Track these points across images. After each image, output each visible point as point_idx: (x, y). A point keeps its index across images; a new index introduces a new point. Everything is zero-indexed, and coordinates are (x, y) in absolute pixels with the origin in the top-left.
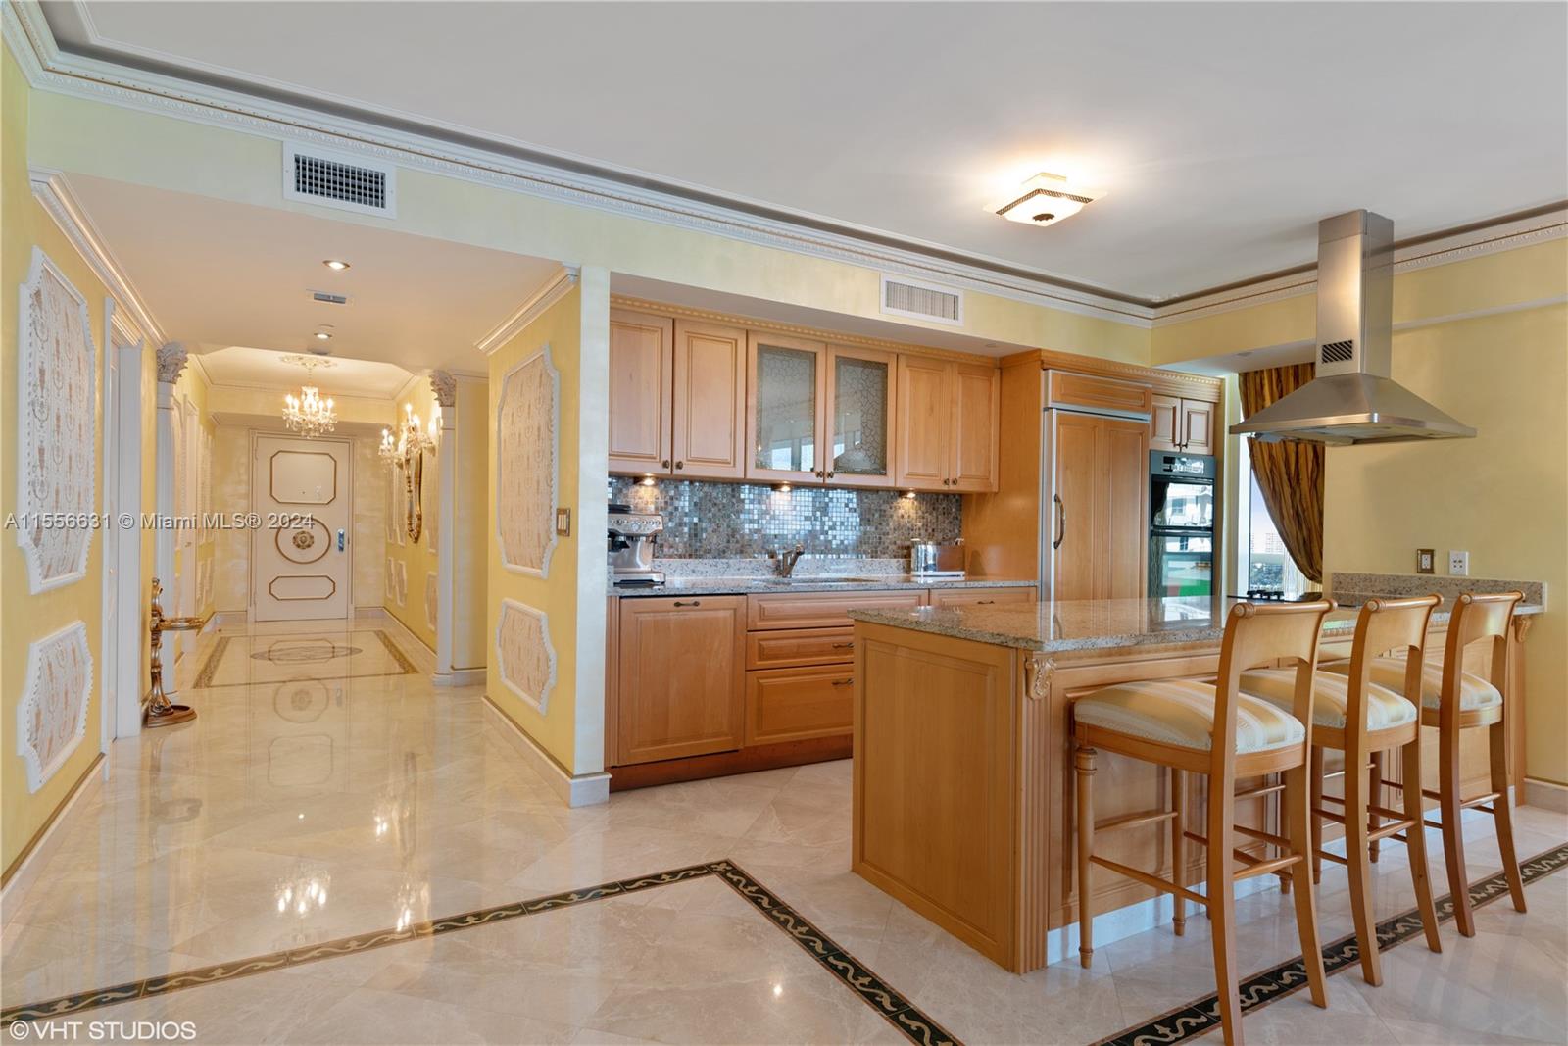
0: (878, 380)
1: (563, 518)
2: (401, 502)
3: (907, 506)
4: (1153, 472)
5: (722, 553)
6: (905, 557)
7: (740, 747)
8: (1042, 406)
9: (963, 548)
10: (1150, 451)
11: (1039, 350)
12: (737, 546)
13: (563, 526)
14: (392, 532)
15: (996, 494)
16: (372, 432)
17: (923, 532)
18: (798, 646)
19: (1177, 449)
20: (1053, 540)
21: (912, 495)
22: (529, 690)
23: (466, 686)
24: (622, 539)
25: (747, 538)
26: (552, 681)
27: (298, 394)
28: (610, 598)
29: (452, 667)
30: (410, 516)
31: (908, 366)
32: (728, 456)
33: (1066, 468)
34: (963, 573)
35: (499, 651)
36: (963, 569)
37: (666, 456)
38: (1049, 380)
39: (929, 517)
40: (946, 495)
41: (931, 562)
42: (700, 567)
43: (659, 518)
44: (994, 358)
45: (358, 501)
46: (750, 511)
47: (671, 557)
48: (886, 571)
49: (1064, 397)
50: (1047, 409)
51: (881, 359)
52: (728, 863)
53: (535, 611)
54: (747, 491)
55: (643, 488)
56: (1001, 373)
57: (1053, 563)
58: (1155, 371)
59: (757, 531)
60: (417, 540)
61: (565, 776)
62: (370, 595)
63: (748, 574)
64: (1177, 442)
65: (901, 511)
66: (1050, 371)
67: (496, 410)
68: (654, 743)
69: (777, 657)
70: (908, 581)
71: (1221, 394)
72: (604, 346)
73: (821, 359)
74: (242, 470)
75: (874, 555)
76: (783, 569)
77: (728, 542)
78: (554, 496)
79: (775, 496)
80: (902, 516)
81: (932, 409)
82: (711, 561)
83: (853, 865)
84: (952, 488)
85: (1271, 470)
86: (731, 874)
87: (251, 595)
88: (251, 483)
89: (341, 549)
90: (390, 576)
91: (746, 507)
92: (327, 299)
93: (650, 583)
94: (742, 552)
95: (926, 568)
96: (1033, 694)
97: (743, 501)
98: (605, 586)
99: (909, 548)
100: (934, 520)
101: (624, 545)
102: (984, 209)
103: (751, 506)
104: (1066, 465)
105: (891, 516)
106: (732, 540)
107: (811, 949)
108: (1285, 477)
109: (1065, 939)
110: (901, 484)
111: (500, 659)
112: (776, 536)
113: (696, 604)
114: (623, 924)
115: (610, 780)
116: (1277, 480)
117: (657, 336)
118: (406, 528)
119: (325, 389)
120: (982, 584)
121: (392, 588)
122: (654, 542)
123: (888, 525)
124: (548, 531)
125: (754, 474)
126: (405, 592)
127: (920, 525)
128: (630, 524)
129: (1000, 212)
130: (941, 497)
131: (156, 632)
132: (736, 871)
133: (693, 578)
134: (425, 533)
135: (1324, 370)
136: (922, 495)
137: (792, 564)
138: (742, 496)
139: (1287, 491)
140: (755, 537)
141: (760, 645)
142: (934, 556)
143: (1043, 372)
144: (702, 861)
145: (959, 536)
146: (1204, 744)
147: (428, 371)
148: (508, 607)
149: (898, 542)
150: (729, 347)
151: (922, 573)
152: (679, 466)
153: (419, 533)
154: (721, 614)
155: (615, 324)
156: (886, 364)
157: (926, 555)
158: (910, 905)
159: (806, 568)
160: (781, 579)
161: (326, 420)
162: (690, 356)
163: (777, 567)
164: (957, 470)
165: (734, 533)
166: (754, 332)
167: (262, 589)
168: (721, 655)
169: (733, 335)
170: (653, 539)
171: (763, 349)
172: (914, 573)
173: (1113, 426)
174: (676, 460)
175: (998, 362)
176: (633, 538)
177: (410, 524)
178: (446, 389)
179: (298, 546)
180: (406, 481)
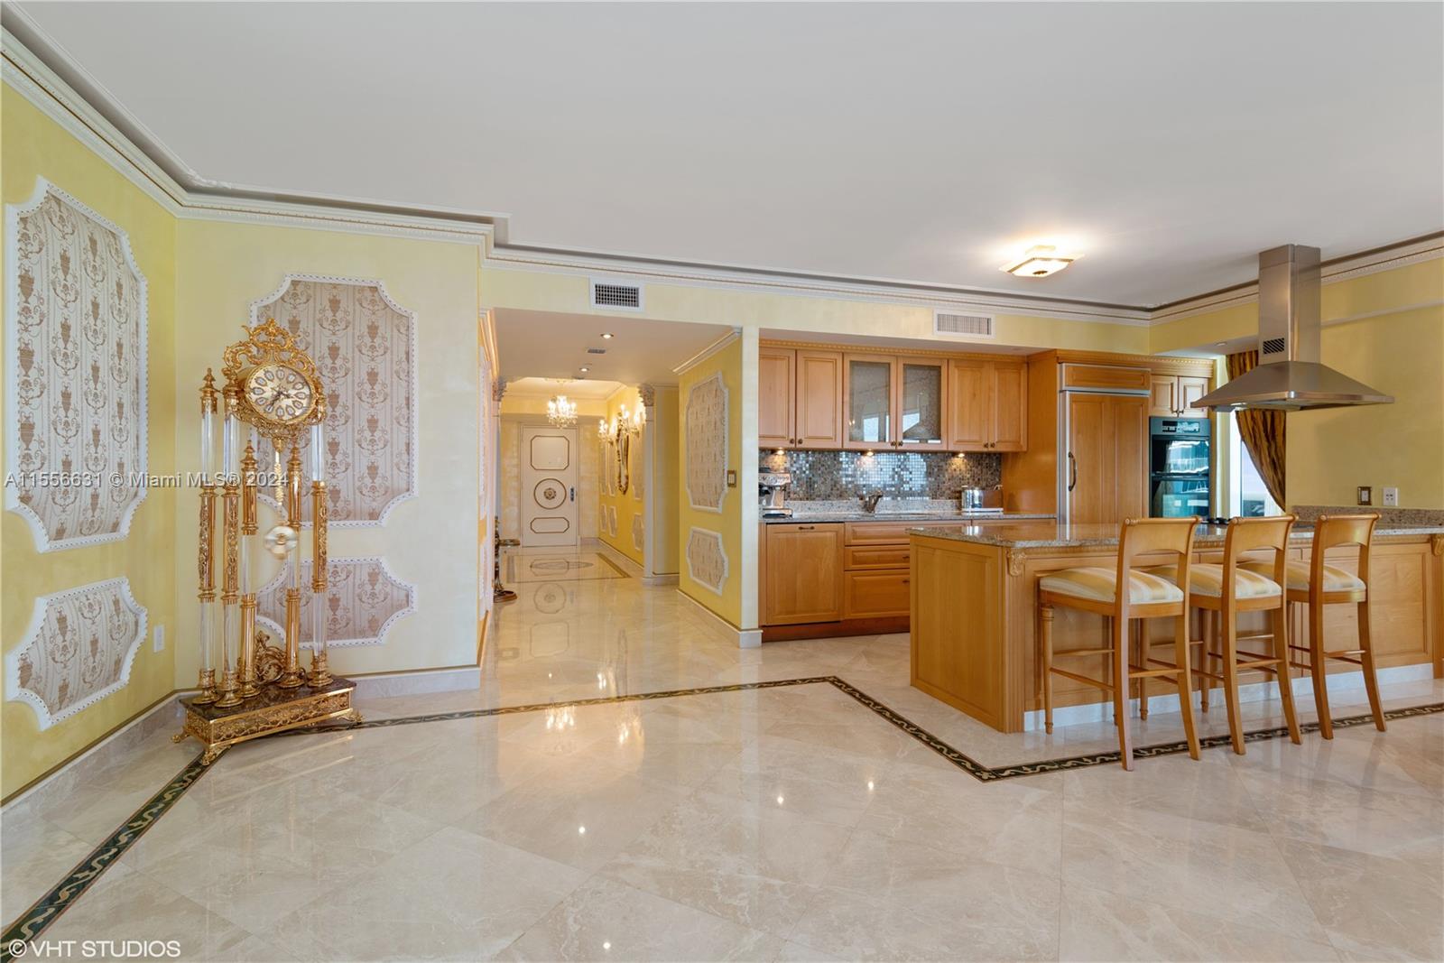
0: (934, 378)
1: (732, 476)
2: (612, 468)
3: (959, 462)
4: (1153, 433)
5: (827, 497)
6: (958, 498)
7: (841, 619)
8: (1058, 389)
9: (1001, 492)
10: (1150, 418)
11: (1055, 350)
12: (838, 492)
13: (732, 481)
14: (604, 488)
15: (1025, 453)
16: (594, 421)
17: (971, 481)
18: (879, 556)
19: (1175, 415)
20: (1068, 485)
21: (961, 455)
22: (710, 581)
23: (665, 585)
24: (766, 488)
25: (844, 487)
26: (726, 575)
27: (554, 400)
28: (760, 524)
29: (654, 573)
30: (620, 477)
31: (956, 367)
32: (831, 434)
33: (1078, 433)
34: (1002, 509)
35: (688, 560)
36: (1002, 507)
37: (792, 436)
38: (1063, 372)
39: (976, 470)
40: (989, 454)
41: (977, 502)
42: (814, 507)
43: (788, 475)
44: (1023, 357)
45: (582, 467)
46: (846, 469)
47: (795, 499)
48: (945, 508)
49: (1075, 382)
50: (1061, 391)
51: (936, 363)
52: (835, 677)
53: (714, 533)
54: (844, 456)
55: (777, 457)
56: (1028, 366)
57: (1067, 501)
58: (1152, 357)
59: (850, 482)
60: (625, 492)
61: (736, 630)
62: (590, 531)
63: (847, 510)
64: (1175, 409)
65: (954, 467)
66: (1064, 364)
67: (685, 410)
68: (788, 613)
69: (865, 563)
70: (960, 514)
71: (1213, 372)
72: (756, 373)
73: (893, 367)
74: (515, 449)
75: (934, 497)
76: (869, 508)
77: (832, 489)
78: (726, 463)
79: (864, 459)
80: (955, 470)
81: (974, 395)
82: (821, 502)
83: (911, 681)
84: (991, 449)
85: (1253, 429)
86: (837, 682)
87: (520, 531)
88: (519, 457)
89: (572, 499)
90: (603, 517)
91: (844, 466)
92: (596, 351)
93: (783, 516)
94: (841, 496)
95: (974, 506)
96: (1011, 573)
97: (841, 463)
98: (758, 518)
99: (960, 492)
100: (979, 472)
101: (767, 492)
102: (1000, 269)
103: (847, 466)
104: (1078, 430)
105: (947, 470)
106: (835, 488)
107: (885, 716)
108: (1263, 434)
109: (1037, 718)
110: (952, 448)
111: (690, 564)
112: (864, 486)
113: (812, 528)
114: (777, 698)
115: (763, 634)
116: (1258, 436)
117: (785, 362)
118: (617, 484)
119: (571, 397)
120: (1016, 516)
121: (604, 525)
122: (784, 490)
123: (944, 476)
124: (722, 486)
125: (848, 445)
126: (616, 526)
127: (968, 476)
128: (771, 479)
129: (1010, 271)
130: (985, 456)
131: (497, 547)
132: (839, 681)
133: (809, 513)
134: (632, 488)
135: (1265, 359)
136: (969, 455)
137: (875, 503)
138: (841, 459)
139: (1265, 444)
140: (850, 486)
141: (854, 556)
142: (980, 497)
143: (1058, 365)
144: (820, 676)
145: (998, 483)
146: (1111, 598)
147: (638, 385)
148: (694, 532)
149: (952, 488)
150: (831, 364)
151: (970, 509)
152: (800, 442)
153: (627, 487)
154: (828, 534)
155: (762, 357)
156: (940, 367)
157: (973, 497)
158: (945, 702)
159: (886, 507)
160: (867, 513)
161: (571, 417)
162: (806, 373)
163: (865, 506)
164: (994, 436)
165: (835, 483)
166: (848, 353)
167: (526, 527)
168: (828, 559)
169: (833, 356)
170: (785, 488)
171: (853, 363)
172: (963, 510)
173: (1117, 401)
174: (798, 438)
175: (1026, 359)
176: (772, 488)
177: (620, 482)
178: (648, 396)
179: (547, 498)
180: (616, 454)
